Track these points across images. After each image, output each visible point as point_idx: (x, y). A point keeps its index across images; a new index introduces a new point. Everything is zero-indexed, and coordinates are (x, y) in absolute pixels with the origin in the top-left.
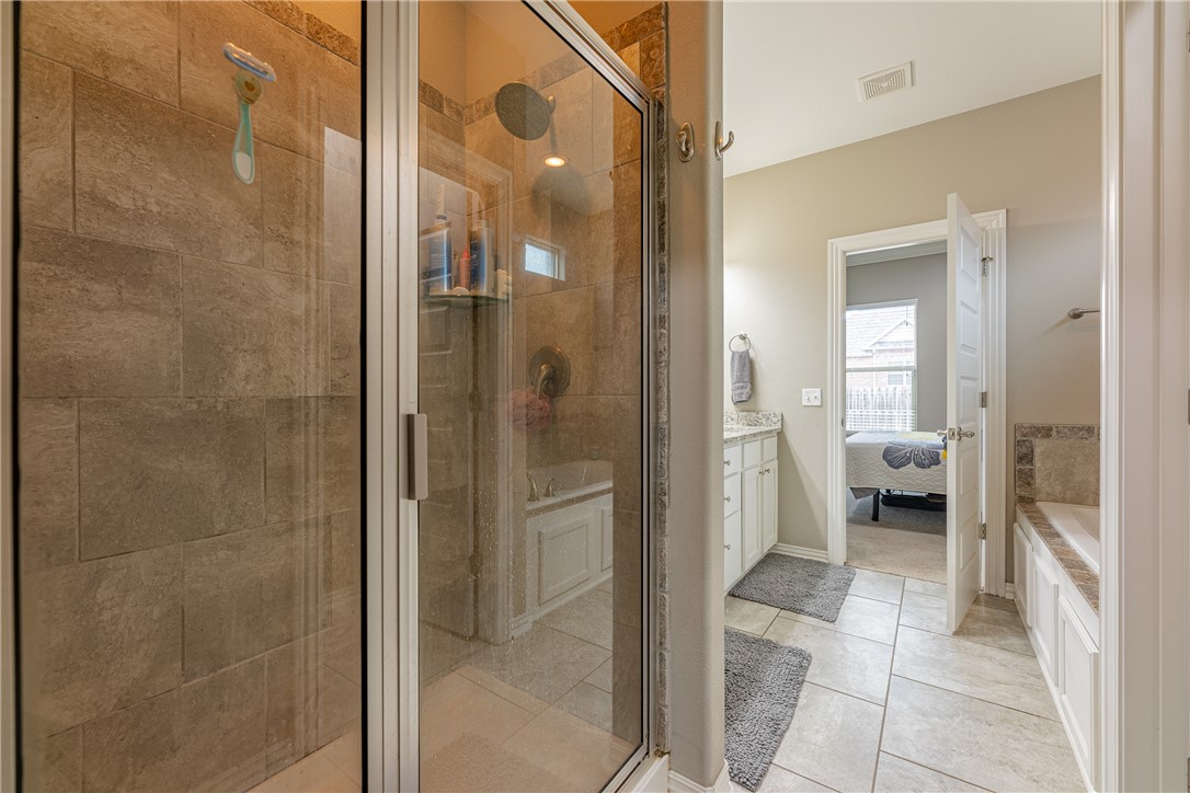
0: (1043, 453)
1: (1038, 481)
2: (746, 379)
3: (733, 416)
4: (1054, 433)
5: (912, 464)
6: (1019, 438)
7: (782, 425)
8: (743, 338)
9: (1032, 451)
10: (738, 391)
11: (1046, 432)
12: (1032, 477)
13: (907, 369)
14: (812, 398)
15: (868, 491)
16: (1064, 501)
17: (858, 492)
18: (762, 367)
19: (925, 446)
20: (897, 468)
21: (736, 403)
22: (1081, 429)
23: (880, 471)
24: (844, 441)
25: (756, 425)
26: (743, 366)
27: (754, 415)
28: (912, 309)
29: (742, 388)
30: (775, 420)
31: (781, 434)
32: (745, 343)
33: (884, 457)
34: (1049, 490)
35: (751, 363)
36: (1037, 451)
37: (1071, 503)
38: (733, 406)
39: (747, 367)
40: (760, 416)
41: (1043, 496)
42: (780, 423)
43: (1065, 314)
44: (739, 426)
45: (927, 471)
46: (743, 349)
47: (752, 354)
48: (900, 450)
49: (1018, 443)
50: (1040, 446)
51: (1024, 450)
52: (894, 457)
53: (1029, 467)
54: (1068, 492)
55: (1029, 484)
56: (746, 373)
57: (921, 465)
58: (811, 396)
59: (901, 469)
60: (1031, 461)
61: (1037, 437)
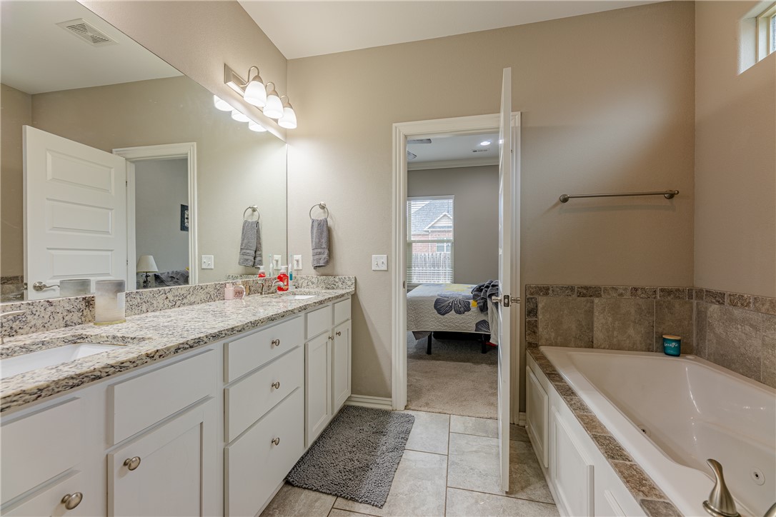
0: (543, 308)
1: (540, 329)
2: (324, 246)
3: (313, 280)
4: (550, 292)
5: (453, 311)
6: (528, 296)
7: (356, 289)
8: (323, 207)
9: (537, 306)
10: (317, 257)
11: (545, 290)
12: (536, 326)
13: (448, 241)
14: (380, 263)
15: (424, 333)
16: (556, 345)
17: (417, 334)
18: (338, 235)
19: (461, 297)
20: (443, 314)
21: (316, 267)
22: (567, 288)
23: (433, 317)
24: (405, 296)
25: (333, 288)
26: (321, 233)
27: (331, 278)
28: (451, 201)
29: (320, 253)
30: (349, 283)
31: (354, 296)
32: (324, 212)
33: (435, 307)
34: (547, 336)
35: (329, 231)
36: (540, 306)
37: (561, 346)
38: (313, 271)
39: (325, 234)
40: (337, 280)
41: (543, 341)
42: (353, 286)
43: (557, 199)
44: (317, 290)
45: (462, 316)
46: (322, 217)
47: (330, 223)
48: (446, 301)
49: (528, 300)
50: (542, 302)
51: (532, 306)
52: (441, 306)
53: (535, 319)
54: (559, 338)
55: (534, 332)
56: (324, 240)
57: (459, 312)
58: (379, 261)
59: (446, 316)
60: (536, 315)
61: (539, 295)
